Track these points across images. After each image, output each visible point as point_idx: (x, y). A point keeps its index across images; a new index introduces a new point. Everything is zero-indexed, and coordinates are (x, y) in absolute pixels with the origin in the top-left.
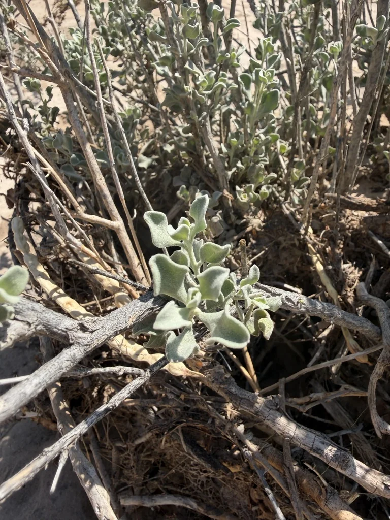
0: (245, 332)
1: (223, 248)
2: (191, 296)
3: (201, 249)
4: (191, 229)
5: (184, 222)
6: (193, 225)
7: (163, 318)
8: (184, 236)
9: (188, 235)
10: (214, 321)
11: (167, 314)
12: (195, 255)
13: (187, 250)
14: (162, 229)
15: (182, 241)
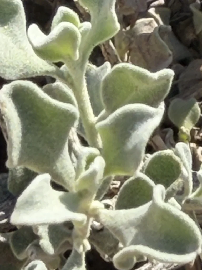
0: (192, 231)
1: (155, 76)
2: (84, 163)
3: (106, 80)
4: (83, 34)
5: (66, 18)
6: (87, 25)
7: (30, 203)
8: (65, 50)
9: (74, 47)
10: (131, 224)
11: (37, 198)
12: (92, 100)
13: (71, 85)
14: (13, 35)
15: (59, 65)
